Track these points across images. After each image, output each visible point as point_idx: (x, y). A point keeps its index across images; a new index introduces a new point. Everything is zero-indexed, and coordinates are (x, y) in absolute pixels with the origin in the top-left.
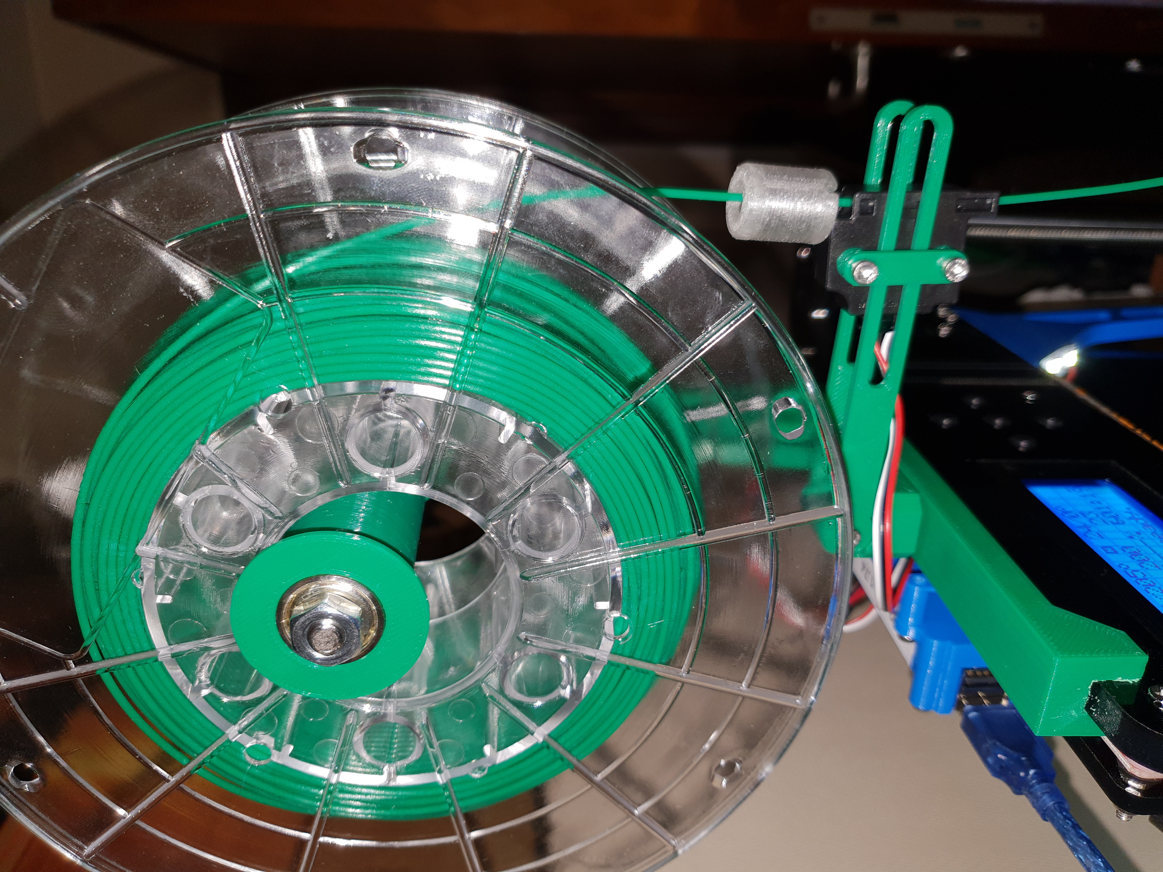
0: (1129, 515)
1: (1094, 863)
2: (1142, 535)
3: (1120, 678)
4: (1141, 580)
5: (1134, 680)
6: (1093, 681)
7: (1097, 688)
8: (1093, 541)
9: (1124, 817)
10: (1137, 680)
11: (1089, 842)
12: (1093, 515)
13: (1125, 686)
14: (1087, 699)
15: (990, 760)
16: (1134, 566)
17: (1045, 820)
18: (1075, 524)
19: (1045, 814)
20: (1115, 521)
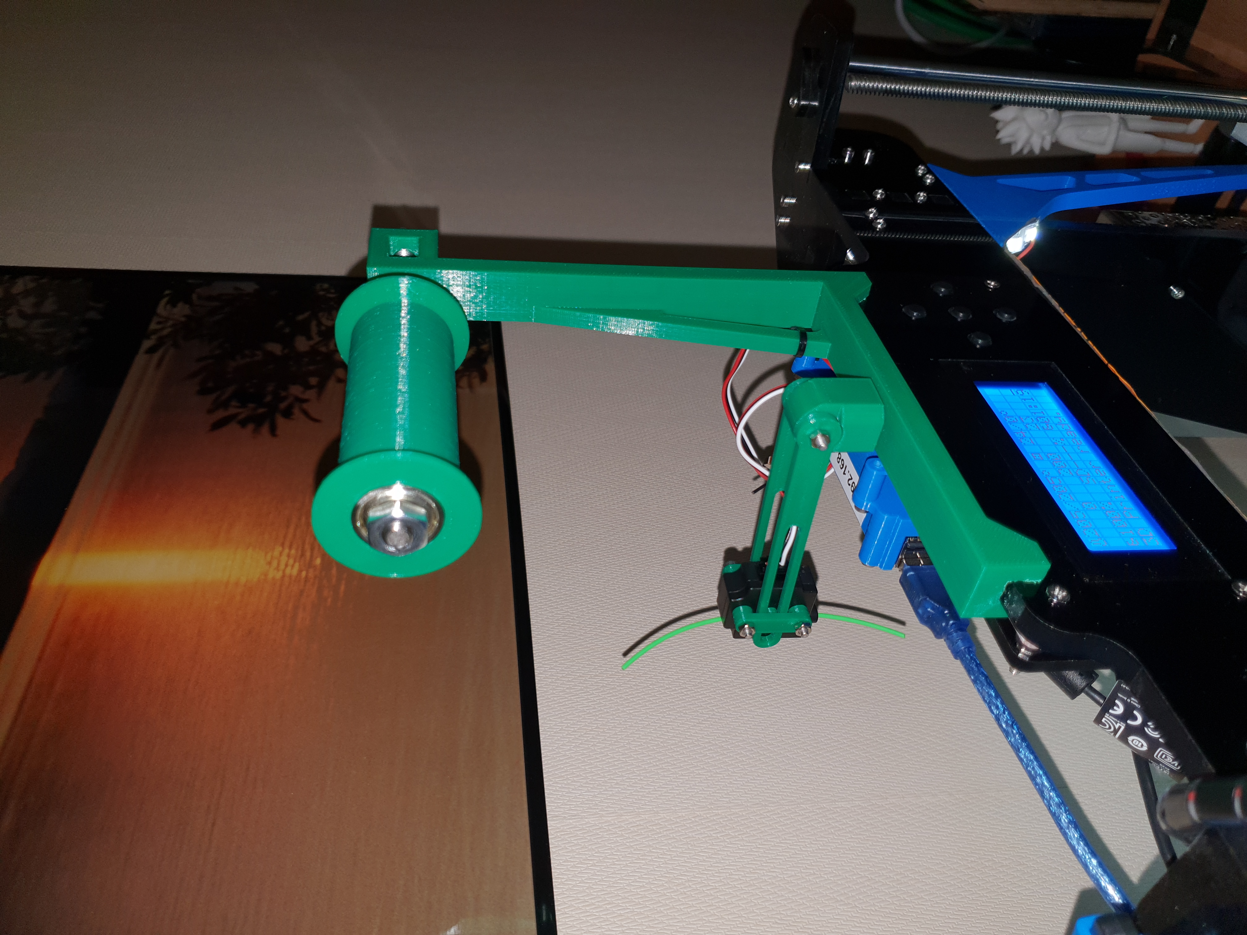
0: (1058, 420)
1: (988, 693)
2: (1065, 442)
3: (1028, 580)
4: (1057, 486)
5: (1037, 581)
6: (1008, 582)
7: (1010, 587)
8: (1025, 447)
9: (1014, 672)
10: (1039, 581)
11: (986, 677)
12: (1029, 420)
13: (1031, 586)
14: (1001, 593)
15: (920, 611)
16: (1054, 473)
17: (956, 658)
18: (1014, 429)
19: (957, 654)
20: (1045, 427)
